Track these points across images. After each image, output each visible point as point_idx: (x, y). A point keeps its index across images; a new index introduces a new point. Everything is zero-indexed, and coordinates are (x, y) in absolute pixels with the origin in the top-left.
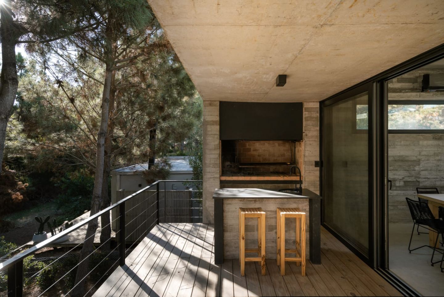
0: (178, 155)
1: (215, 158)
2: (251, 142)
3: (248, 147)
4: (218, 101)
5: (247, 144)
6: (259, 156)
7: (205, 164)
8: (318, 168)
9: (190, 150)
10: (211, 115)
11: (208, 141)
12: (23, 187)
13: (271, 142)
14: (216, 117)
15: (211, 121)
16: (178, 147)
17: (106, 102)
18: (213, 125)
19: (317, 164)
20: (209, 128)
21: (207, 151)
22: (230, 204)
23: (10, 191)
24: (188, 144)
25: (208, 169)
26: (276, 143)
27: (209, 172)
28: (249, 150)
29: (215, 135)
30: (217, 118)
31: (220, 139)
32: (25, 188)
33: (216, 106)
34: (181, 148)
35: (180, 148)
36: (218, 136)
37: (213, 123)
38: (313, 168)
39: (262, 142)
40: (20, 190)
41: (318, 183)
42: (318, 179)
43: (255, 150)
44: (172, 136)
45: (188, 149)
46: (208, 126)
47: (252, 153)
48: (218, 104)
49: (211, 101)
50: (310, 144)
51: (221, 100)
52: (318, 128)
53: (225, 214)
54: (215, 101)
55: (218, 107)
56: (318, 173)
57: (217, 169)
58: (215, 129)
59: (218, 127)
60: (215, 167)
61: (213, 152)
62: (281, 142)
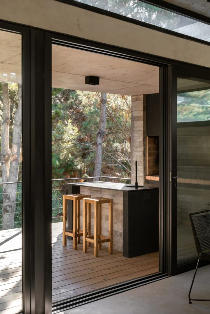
1: (140, 156)
4: (142, 94)
10: (137, 111)
11: (135, 137)
14: (141, 112)
15: (137, 117)
17: (103, 103)
18: (139, 120)
29: (140, 131)
33: (140, 100)
37: (139, 118)
46: (135, 122)
48: (143, 97)
49: (137, 95)
54: (140, 95)
55: (143, 101)
57: (142, 167)
58: (141, 125)
59: (142, 123)
61: (139, 149)
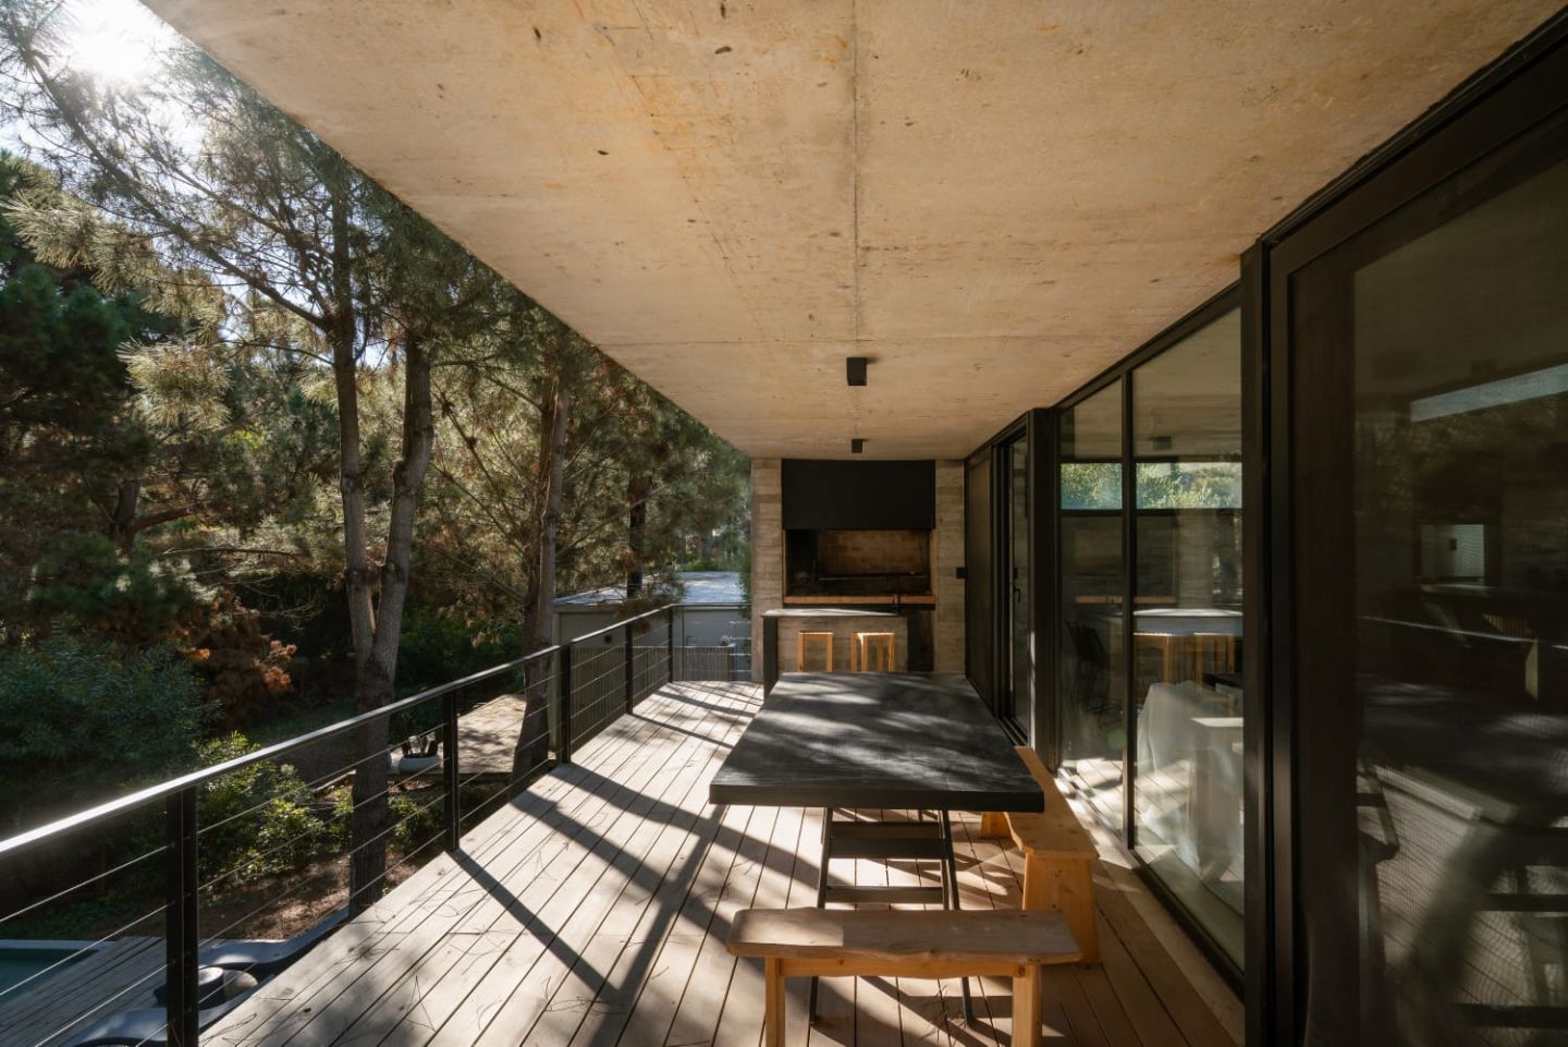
0: (696, 569)
1: (774, 564)
2: (849, 533)
3: (841, 542)
4: (779, 458)
5: (841, 537)
6: (863, 560)
7: (756, 573)
8: (963, 581)
9: (732, 554)
10: (767, 485)
11: (761, 532)
12: (285, 653)
13: (887, 533)
14: (775, 489)
15: (766, 495)
16: (694, 546)
18: (769, 502)
19: (961, 573)
20: (763, 508)
21: (759, 550)
22: (788, 628)
23: (257, 663)
24: (725, 536)
25: (761, 584)
26: (897, 536)
27: (764, 589)
28: (844, 548)
29: (773, 520)
30: (778, 490)
31: (783, 528)
32: (289, 657)
33: (774, 468)
34: (704, 551)
35: (700, 551)
36: (779, 524)
37: (770, 499)
38: (953, 579)
39: (869, 533)
40: (279, 660)
41: (962, 607)
42: (962, 600)
43: (855, 549)
44: (687, 518)
45: (726, 553)
46: (761, 505)
47: (851, 554)
48: (779, 463)
49: (767, 458)
50: (948, 537)
51: (785, 456)
52: (962, 507)
53: (780, 643)
54: (774, 459)
55: (779, 471)
56: (962, 591)
57: (778, 582)
58: (775, 509)
59: (779, 506)
60: (773, 579)
61: (771, 552)
62: (905, 532)
